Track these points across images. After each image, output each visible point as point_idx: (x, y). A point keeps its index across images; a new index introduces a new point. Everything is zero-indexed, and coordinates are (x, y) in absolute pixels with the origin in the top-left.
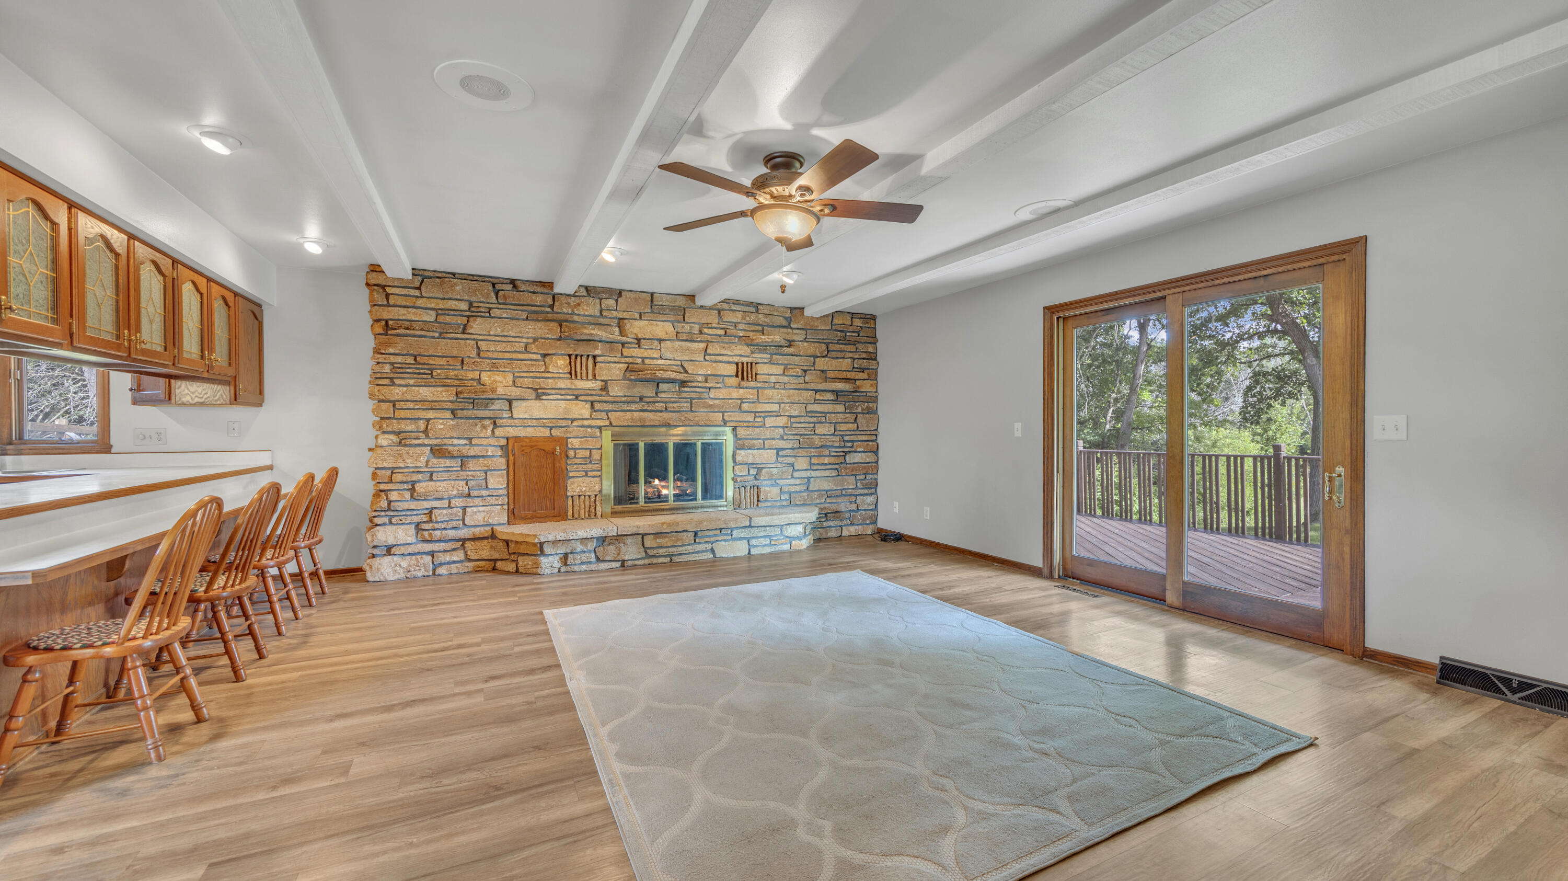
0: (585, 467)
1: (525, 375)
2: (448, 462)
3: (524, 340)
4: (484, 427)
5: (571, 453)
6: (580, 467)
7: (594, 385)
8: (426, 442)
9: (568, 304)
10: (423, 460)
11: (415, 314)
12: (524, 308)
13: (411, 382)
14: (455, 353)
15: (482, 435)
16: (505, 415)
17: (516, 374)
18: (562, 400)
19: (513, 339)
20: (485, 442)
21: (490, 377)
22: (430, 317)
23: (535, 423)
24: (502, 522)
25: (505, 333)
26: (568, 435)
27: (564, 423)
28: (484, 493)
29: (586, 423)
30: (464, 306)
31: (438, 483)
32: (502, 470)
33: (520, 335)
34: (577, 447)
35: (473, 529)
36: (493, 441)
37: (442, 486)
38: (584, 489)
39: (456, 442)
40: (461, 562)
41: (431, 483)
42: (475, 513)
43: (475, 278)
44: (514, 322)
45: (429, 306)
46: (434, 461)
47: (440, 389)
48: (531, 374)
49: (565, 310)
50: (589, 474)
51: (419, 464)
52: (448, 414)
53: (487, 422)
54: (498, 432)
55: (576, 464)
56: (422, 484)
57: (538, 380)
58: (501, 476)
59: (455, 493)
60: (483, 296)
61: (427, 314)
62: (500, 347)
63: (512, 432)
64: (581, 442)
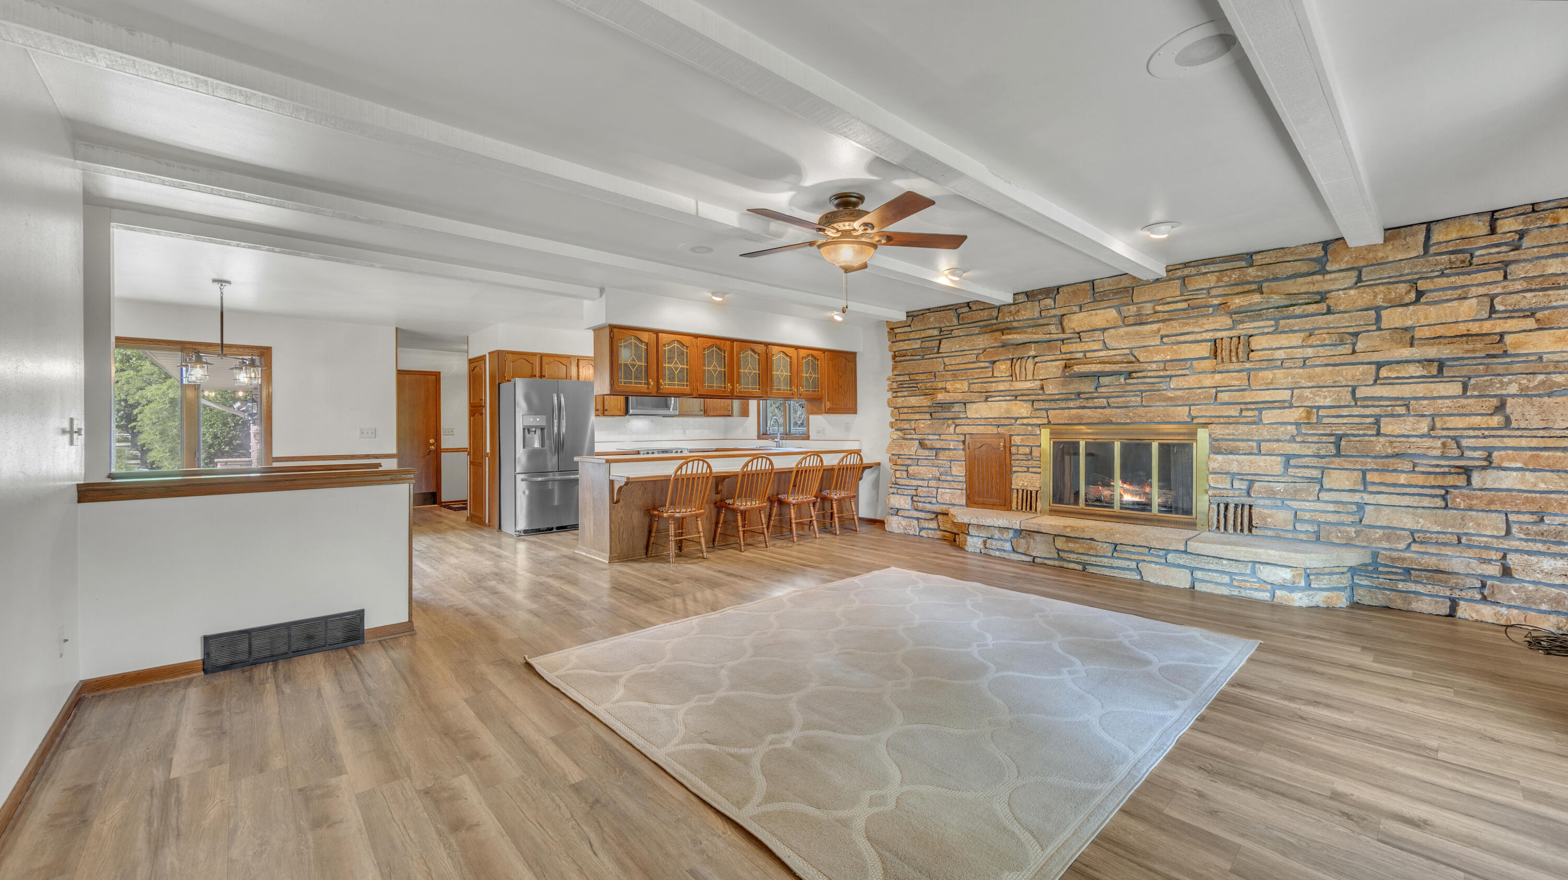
0: (1026, 462)
1: (976, 381)
2: (927, 452)
3: (976, 352)
4: (949, 426)
5: (1014, 450)
6: (1022, 463)
7: (1033, 385)
8: (914, 437)
9: (1010, 312)
10: (914, 449)
11: (908, 344)
12: (976, 324)
13: (906, 394)
14: (930, 369)
15: (946, 432)
16: (962, 416)
17: (970, 381)
18: (1005, 401)
19: (968, 352)
20: (948, 437)
21: (952, 385)
22: (917, 345)
23: (983, 422)
24: (961, 504)
25: (962, 349)
26: (1012, 433)
27: (1007, 422)
28: (949, 478)
29: (1025, 421)
30: (936, 332)
31: (920, 468)
32: (960, 461)
33: (973, 348)
34: (1019, 444)
35: (942, 506)
36: (955, 437)
37: (922, 470)
38: (1026, 484)
39: (931, 437)
40: (935, 530)
41: (917, 467)
42: (944, 493)
43: (942, 309)
44: (968, 338)
45: (917, 337)
46: (921, 451)
47: (922, 397)
48: (980, 380)
49: (1007, 319)
50: (1031, 470)
51: (911, 453)
52: (928, 416)
53: (950, 422)
54: (959, 430)
55: (1018, 460)
56: (912, 467)
57: (985, 385)
58: (961, 466)
59: (930, 476)
60: (948, 321)
61: (916, 343)
62: (959, 360)
63: (966, 429)
64: (1022, 439)
